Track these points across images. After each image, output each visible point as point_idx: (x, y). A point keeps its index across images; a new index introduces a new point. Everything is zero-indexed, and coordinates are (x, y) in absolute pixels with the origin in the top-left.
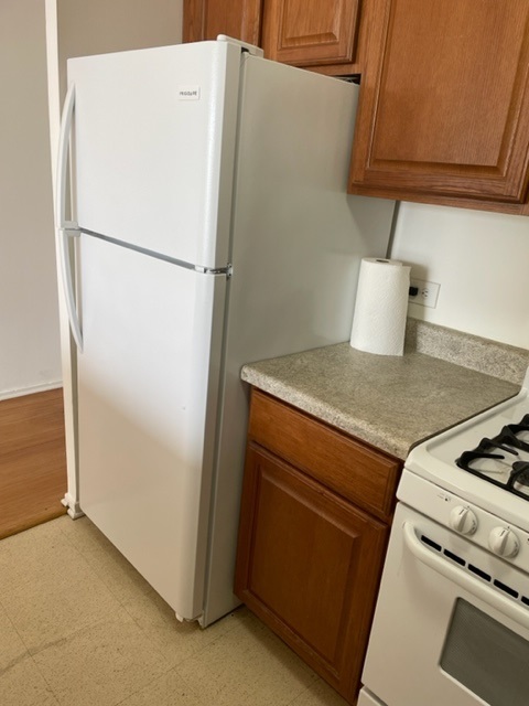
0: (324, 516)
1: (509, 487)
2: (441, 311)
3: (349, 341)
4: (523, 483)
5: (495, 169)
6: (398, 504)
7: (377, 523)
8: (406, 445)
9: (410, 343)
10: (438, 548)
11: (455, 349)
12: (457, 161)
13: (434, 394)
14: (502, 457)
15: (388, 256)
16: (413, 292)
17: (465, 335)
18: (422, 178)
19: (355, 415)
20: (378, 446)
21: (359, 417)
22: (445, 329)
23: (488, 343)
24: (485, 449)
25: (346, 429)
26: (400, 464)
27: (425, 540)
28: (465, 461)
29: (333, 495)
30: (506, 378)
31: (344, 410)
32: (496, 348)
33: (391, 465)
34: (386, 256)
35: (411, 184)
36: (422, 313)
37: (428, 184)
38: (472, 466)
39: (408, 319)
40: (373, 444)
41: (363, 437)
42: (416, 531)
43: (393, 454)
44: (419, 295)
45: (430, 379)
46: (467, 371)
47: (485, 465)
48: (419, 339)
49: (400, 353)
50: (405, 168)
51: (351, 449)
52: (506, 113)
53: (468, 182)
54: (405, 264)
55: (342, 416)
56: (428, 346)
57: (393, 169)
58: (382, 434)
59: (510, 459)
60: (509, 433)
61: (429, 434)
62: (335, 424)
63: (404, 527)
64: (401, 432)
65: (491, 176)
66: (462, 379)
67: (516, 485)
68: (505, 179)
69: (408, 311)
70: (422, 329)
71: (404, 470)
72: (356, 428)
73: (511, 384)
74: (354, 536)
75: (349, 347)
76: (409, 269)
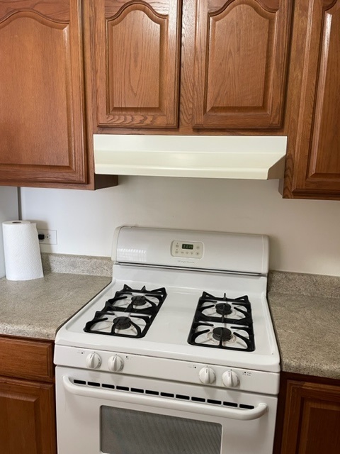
0: (10, 397)
1: (113, 334)
2: (61, 245)
3: (5, 277)
4: (119, 329)
5: (69, 168)
6: (56, 367)
7: (47, 385)
8: (53, 331)
9: (46, 268)
10: (84, 383)
11: (74, 266)
12: (47, 164)
13: (66, 295)
14: (107, 319)
15: (20, 218)
16: (41, 237)
17: (77, 256)
18: (29, 173)
19: (17, 323)
20: (37, 337)
21: (21, 324)
22: (65, 255)
23: (91, 258)
24: (99, 317)
25: (14, 334)
26: (53, 343)
27: (76, 382)
28: (89, 328)
29: (14, 380)
30: (104, 275)
31: (9, 323)
32: (95, 260)
33: (47, 346)
34: (19, 218)
35: (23, 177)
36: (50, 248)
37: (33, 177)
38: (93, 329)
39: (41, 254)
40: (33, 337)
41: (26, 335)
42: (70, 379)
43: (47, 338)
44: (45, 239)
45: (62, 287)
46: (83, 276)
47: (100, 326)
48: (52, 265)
49: (42, 276)
50: (17, 168)
51: (19, 346)
52: (67, 139)
53: (56, 175)
54: (32, 222)
55: (9, 327)
56: (57, 268)
57: (9, 169)
58: (37, 329)
59: (111, 318)
60: (109, 305)
61: (66, 319)
62: (5, 333)
63: (63, 380)
64: (49, 324)
65: (67, 171)
66: (81, 282)
67: (116, 331)
68: (75, 172)
69: (41, 250)
70: (52, 258)
71: (56, 346)
72: (20, 331)
73: (107, 277)
74: (33, 400)
75: (6, 280)
76: (35, 225)
